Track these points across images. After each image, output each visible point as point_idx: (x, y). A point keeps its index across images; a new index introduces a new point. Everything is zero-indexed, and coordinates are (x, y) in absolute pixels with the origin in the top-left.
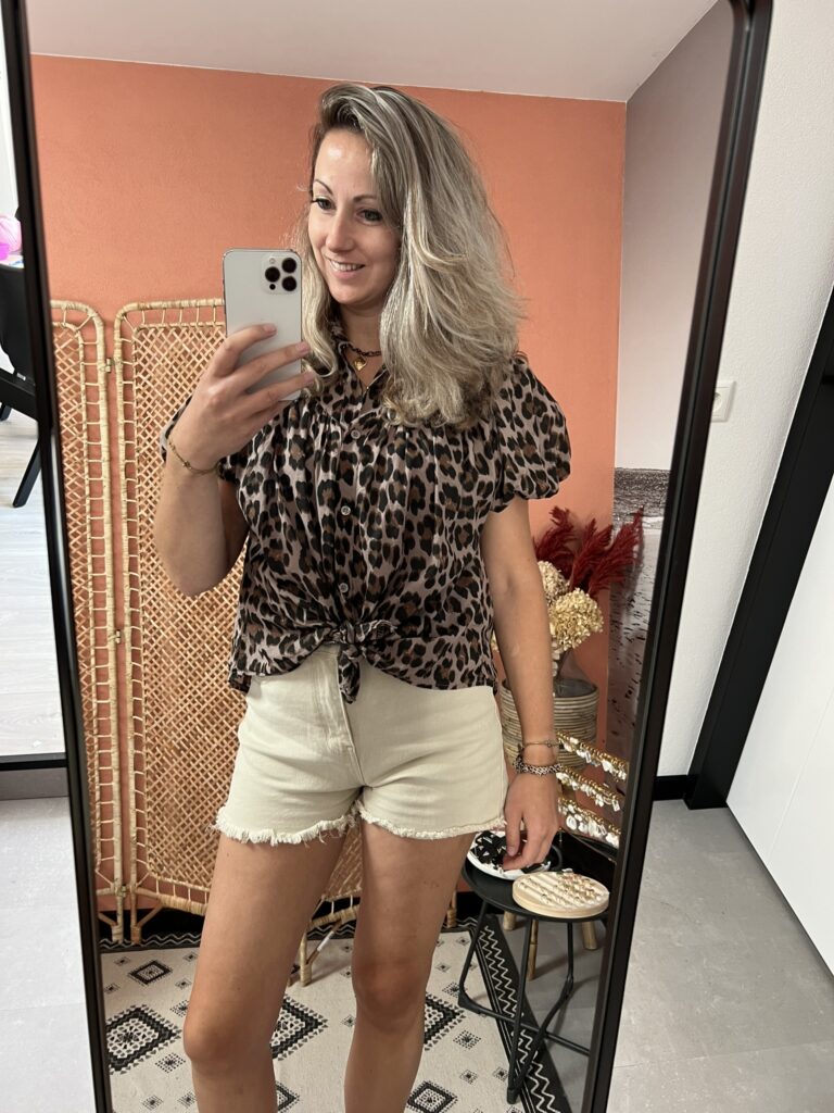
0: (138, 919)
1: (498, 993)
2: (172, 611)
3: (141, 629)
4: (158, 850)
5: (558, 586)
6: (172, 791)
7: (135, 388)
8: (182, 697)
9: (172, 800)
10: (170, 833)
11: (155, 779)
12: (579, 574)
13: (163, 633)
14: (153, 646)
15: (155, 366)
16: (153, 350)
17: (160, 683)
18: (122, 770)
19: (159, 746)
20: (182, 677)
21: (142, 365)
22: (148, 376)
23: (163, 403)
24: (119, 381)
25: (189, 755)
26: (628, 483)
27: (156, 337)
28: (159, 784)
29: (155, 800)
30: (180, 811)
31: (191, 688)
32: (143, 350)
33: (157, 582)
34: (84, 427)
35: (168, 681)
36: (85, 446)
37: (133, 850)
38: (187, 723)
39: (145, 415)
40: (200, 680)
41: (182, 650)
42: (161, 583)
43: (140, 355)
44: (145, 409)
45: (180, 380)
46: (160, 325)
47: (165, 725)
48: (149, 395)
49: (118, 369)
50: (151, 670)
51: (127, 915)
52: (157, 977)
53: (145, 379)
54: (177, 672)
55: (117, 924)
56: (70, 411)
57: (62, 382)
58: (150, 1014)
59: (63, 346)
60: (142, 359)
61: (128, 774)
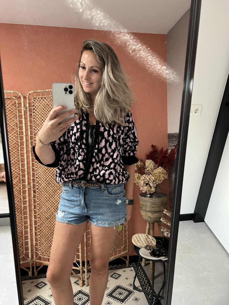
0: (36, 269)
1: (144, 285)
2: (45, 178)
3: (36, 184)
4: (42, 248)
5: (154, 166)
6: (46, 231)
7: (33, 115)
8: (48, 203)
9: (46, 233)
10: (46, 243)
11: (41, 227)
12: (160, 163)
13: (43, 185)
14: (39, 188)
15: (39, 108)
16: (38, 104)
17: (42, 199)
18: (31, 225)
19: (42, 217)
20: (48, 197)
21: (35, 108)
22: (37, 111)
23: (41, 118)
24: (28, 112)
25: (51, 220)
26: (172, 137)
27: (39, 100)
28: (42, 229)
29: (41, 233)
30: (48, 236)
31: (51, 200)
32: (35, 104)
33: (40, 170)
34: (18, 126)
35: (44, 198)
36: (18, 132)
37: (34, 249)
38: (50, 210)
39: (36, 122)
40: (54, 197)
41: (48, 189)
42: (42, 170)
43: (34, 105)
44: (36, 121)
45: (46, 112)
46: (40, 97)
47: (43, 211)
48: (37, 116)
49: (28, 109)
50: (39, 195)
51: (33, 268)
52: (43, 286)
54: (47, 195)
55: (30, 271)
56: (14, 122)
57: (12, 113)
58: (42, 298)
59: (12, 103)
60: (35, 106)
61: (32, 226)
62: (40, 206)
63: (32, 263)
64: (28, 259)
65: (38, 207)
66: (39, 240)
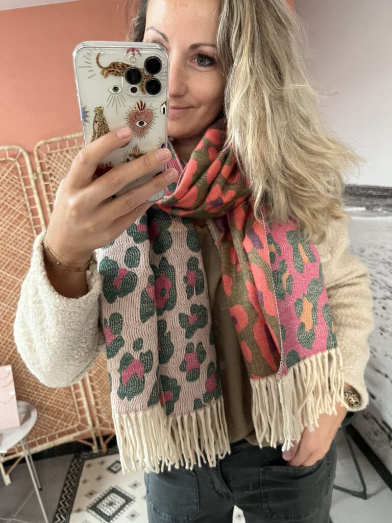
7: (51, 185)
15: (59, 173)
16: (57, 164)
21: (52, 173)
22: (56, 178)
24: (42, 183)
27: (57, 157)
32: (51, 165)
34: (29, 210)
36: (31, 220)
46: (57, 151)
49: (41, 177)
51: (98, 439)
53: (55, 180)
55: (94, 445)
56: (20, 203)
57: (13, 189)
58: (119, 490)
59: (10, 169)
60: (52, 169)
63: (96, 434)
64: (88, 427)
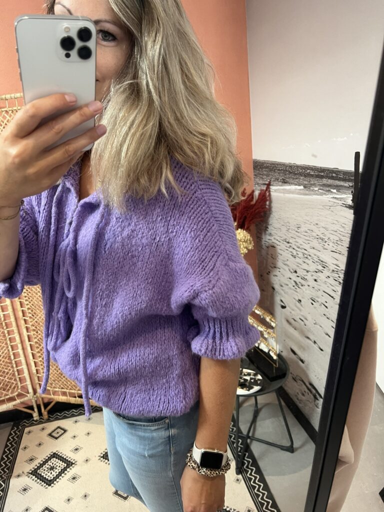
0: (46, 408)
11: (40, 345)
17: (33, 300)
18: (22, 342)
19: (39, 330)
35: (38, 299)
37: (36, 378)
50: (28, 294)
51: (39, 407)
52: (61, 435)
55: (35, 412)
58: (60, 455)
61: (26, 345)
62: (32, 311)
63: (36, 401)
64: (28, 395)
65: (29, 313)
66: (41, 365)
